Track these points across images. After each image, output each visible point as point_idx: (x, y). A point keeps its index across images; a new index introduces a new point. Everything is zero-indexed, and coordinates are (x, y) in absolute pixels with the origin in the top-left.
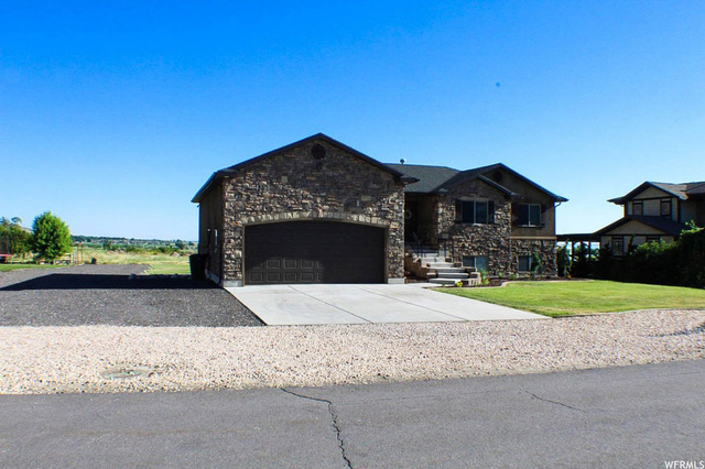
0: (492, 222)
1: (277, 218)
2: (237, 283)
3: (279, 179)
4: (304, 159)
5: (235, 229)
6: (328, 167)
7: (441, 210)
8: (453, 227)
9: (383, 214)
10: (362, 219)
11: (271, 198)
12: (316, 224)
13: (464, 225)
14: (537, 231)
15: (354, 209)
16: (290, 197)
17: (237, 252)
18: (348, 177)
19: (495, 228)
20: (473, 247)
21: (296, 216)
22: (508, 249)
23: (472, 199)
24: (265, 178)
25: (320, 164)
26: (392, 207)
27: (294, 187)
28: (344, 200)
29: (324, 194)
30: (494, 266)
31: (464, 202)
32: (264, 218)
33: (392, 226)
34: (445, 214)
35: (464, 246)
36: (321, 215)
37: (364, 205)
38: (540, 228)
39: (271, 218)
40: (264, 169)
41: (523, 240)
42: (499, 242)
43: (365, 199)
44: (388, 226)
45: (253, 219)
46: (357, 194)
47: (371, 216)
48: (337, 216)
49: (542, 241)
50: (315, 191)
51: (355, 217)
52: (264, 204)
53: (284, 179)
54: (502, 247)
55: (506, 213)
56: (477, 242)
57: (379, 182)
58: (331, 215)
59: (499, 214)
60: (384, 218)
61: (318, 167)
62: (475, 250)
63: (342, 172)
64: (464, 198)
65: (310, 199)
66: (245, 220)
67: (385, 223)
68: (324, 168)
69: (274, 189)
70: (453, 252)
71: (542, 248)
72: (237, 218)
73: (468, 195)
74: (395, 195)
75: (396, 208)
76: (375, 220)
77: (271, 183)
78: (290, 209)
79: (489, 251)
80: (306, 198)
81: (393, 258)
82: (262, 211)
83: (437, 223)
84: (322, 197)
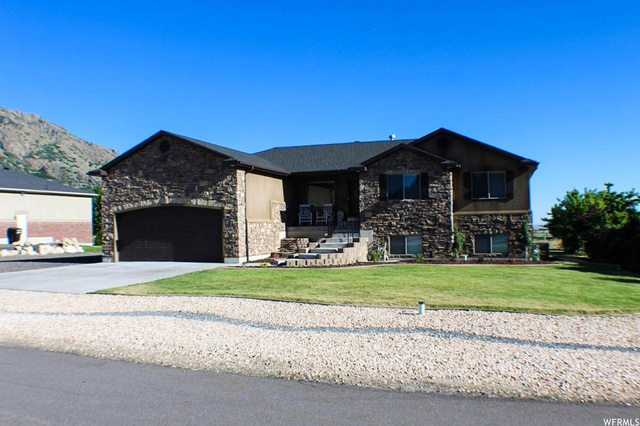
0: (425, 196)
1: (136, 205)
2: (110, 260)
3: (136, 174)
4: (154, 154)
5: (109, 216)
6: (172, 159)
7: (362, 187)
8: (376, 205)
9: (218, 197)
10: (201, 202)
11: (132, 189)
12: (163, 209)
13: (390, 202)
14: (502, 204)
15: (193, 194)
16: (145, 188)
17: (111, 235)
18: (188, 165)
19: (430, 204)
20: (402, 226)
21: (148, 203)
22: (449, 227)
23: (399, 172)
24: (127, 174)
25: (166, 157)
26: (226, 190)
27: (147, 180)
28: (185, 187)
29: (169, 183)
30: (430, 247)
31: (390, 176)
32: (128, 206)
33: (226, 208)
34: (367, 192)
35: (390, 225)
36: (167, 202)
37: (202, 189)
38: (505, 201)
39: (132, 206)
40: (126, 166)
41: (480, 216)
42: (435, 219)
43: (203, 184)
44: (223, 208)
45: (120, 208)
46: (195, 180)
47: (208, 200)
48: (179, 201)
49: (508, 216)
50: (163, 182)
51: (194, 202)
52: (127, 195)
53: (140, 173)
54: (440, 225)
55: (444, 185)
56: (406, 220)
57: (215, 167)
58: (175, 201)
59: (435, 187)
60: (219, 201)
61: (164, 160)
62: (405, 229)
63: (182, 161)
64: (389, 172)
65: (158, 188)
66: (115, 209)
67: (220, 205)
68: (169, 160)
69: (134, 182)
70: (377, 232)
71: (509, 225)
72: (110, 208)
73: (395, 168)
74: (229, 178)
75: (230, 190)
76: (212, 203)
77: (131, 178)
78: (145, 198)
79: (423, 230)
80: (155, 187)
81: (227, 239)
82: (126, 201)
83: (359, 201)
84: (168, 185)
